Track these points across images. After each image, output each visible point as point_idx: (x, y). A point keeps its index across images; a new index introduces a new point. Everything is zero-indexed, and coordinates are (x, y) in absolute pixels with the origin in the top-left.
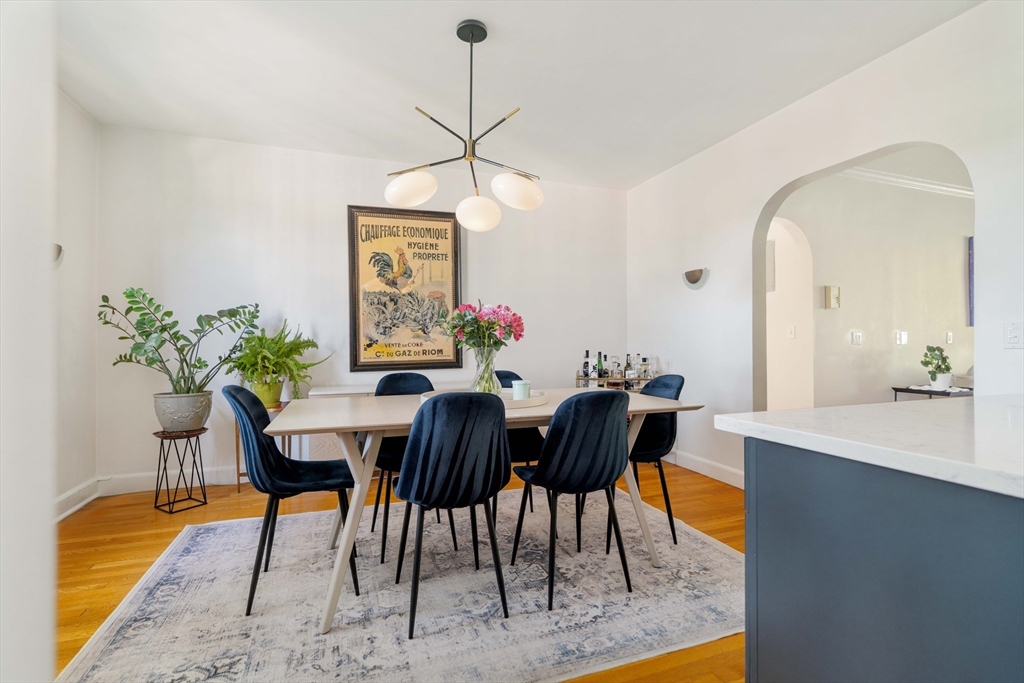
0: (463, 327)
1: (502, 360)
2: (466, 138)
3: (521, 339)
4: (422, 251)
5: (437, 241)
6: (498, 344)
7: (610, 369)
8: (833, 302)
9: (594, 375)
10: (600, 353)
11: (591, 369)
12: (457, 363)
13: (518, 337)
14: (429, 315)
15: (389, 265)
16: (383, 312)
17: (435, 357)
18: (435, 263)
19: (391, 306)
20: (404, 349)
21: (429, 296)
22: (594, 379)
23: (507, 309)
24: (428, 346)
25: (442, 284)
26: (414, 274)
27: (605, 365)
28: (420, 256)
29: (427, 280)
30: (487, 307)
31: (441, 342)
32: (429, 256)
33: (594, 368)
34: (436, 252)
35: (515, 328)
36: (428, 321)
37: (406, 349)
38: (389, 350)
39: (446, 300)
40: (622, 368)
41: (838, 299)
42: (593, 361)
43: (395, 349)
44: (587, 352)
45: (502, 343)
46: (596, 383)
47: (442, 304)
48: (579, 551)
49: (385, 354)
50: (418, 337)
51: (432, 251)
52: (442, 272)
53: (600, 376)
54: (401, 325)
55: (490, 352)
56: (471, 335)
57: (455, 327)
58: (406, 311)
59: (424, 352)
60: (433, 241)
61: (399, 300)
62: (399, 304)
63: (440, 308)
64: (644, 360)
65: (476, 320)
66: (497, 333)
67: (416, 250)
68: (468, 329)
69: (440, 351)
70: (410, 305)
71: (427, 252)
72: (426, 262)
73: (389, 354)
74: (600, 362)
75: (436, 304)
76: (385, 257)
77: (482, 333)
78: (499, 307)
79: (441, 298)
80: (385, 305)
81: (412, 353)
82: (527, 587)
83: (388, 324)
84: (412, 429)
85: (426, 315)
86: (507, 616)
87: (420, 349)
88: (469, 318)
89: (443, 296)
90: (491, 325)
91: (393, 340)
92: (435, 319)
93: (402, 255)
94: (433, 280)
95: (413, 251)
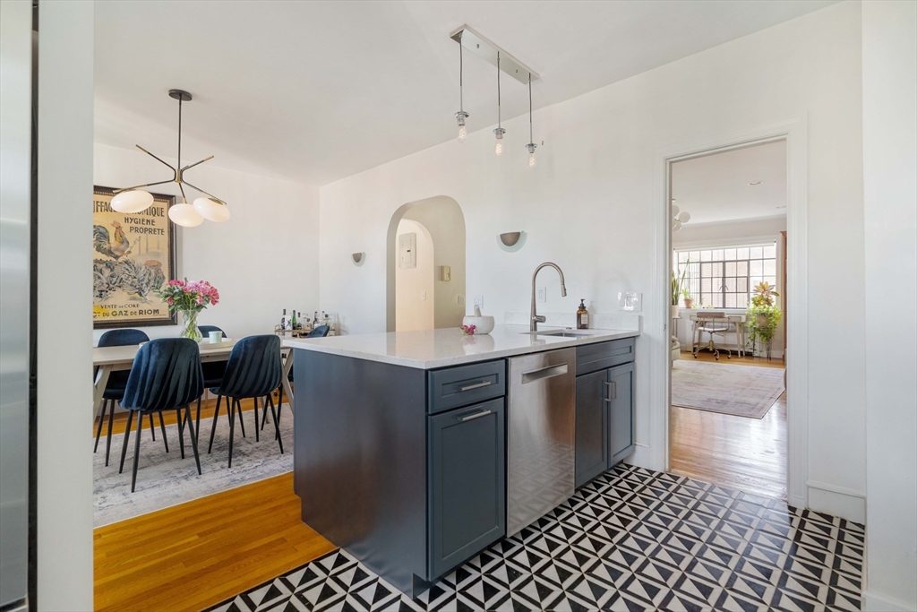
0: (173, 296)
1: (203, 318)
2: (176, 168)
3: (217, 304)
4: (139, 226)
5: (154, 218)
6: (200, 307)
7: (302, 323)
8: (446, 276)
9: (289, 328)
10: (294, 311)
11: (286, 323)
12: (172, 321)
13: (214, 302)
14: (146, 281)
15: (105, 237)
16: (99, 278)
17: (151, 316)
18: (151, 236)
19: (107, 272)
20: (121, 309)
21: (145, 265)
22: (289, 331)
23: (207, 284)
24: (144, 307)
25: (158, 255)
26: (130, 245)
27: (298, 320)
28: (137, 230)
29: (143, 251)
30: (191, 283)
31: (156, 303)
32: (146, 230)
33: (289, 323)
34: (153, 227)
35: (212, 296)
36: (144, 285)
37: (123, 310)
38: (105, 311)
39: (162, 268)
40: (311, 322)
41: (449, 274)
42: (288, 317)
43: (110, 311)
44: (285, 310)
45: (203, 307)
46: (290, 334)
47: (158, 271)
48: (258, 441)
49: (101, 314)
50: (135, 299)
51: (148, 226)
52: (158, 244)
53: (294, 328)
54: (117, 289)
55: (193, 313)
56: (179, 302)
57: (167, 296)
58: (123, 276)
59: (141, 312)
60: (151, 218)
61: (116, 268)
62: (116, 271)
63: (156, 275)
64: (327, 316)
65: (182, 292)
66: (198, 301)
67: (133, 224)
68: (177, 298)
69: (157, 311)
70: (127, 272)
71: (144, 226)
72: (143, 235)
73: (104, 315)
74: (294, 318)
75: (153, 271)
76: (101, 230)
77: (186, 300)
78: (201, 282)
79: (157, 266)
80: (101, 271)
81: (129, 313)
82: (217, 461)
83: (104, 288)
84: (134, 362)
85: (143, 280)
86: (200, 474)
87: (137, 309)
88: (177, 290)
89: (160, 264)
90: (193, 295)
91: (110, 302)
92: (151, 284)
93: (119, 228)
94: (149, 250)
95: (129, 225)
